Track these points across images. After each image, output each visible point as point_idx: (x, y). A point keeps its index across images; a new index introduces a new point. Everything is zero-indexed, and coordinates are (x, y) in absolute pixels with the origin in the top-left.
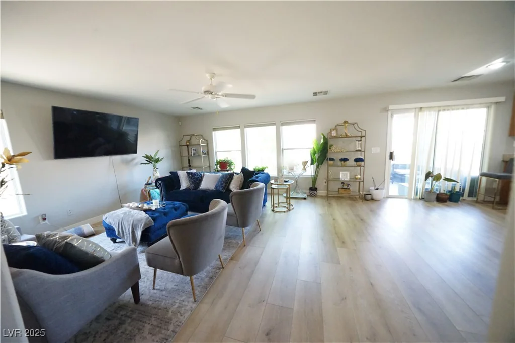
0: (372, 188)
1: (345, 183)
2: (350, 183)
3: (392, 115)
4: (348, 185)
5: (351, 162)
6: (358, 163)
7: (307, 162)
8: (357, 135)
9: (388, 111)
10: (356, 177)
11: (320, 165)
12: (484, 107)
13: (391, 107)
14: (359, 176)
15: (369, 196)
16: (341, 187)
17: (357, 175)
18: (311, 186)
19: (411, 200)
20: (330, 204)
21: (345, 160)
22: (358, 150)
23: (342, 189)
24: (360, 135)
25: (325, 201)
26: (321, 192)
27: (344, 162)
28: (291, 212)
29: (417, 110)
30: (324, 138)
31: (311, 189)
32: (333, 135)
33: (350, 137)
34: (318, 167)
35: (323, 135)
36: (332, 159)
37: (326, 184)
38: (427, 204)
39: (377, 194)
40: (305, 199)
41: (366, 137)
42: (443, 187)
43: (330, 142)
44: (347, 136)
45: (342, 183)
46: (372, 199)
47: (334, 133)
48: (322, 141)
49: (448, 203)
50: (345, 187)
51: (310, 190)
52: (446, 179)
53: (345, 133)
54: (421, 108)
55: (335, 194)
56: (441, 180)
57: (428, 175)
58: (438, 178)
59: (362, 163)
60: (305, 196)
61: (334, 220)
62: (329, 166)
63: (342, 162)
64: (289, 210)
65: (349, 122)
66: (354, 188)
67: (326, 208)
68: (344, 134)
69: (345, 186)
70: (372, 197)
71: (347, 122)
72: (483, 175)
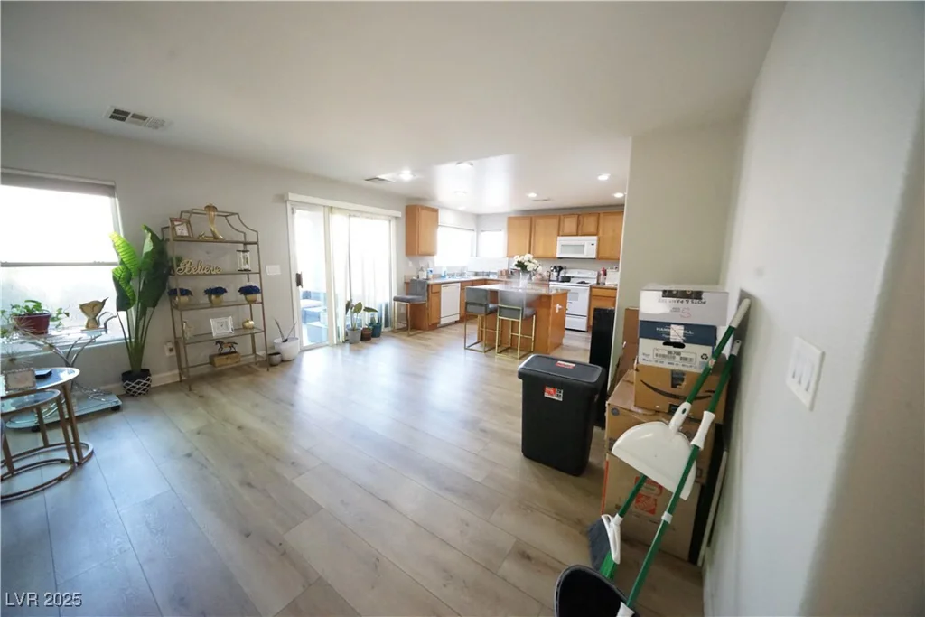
0: (278, 340)
1: (225, 341)
2: (235, 340)
3: (292, 209)
4: (232, 344)
5: (232, 295)
6: (249, 297)
7: (104, 302)
8: (235, 240)
9: (286, 202)
10: (247, 324)
11: (149, 310)
12: (385, 220)
13: (292, 196)
14: (251, 322)
15: (278, 356)
16: (217, 352)
17: (247, 321)
18: (127, 368)
19: (333, 346)
20: (201, 397)
21: (219, 291)
22: (245, 270)
23: (220, 354)
24: (243, 240)
25: (182, 394)
26: (163, 375)
27: (217, 297)
28: (90, 465)
29: (327, 209)
30: (154, 238)
31: (127, 376)
32: (179, 233)
33: (222, 241)
34: (141, 315)
35: (149, 230)
36: (185, 292)
37: (174, 353)
38: (354, 347)
39: (288, 350)
40: (116, 409)
41: (260, 243)
42: (365, 319)
43: (173, 250)
44: (215, 239)
45: (217, 343)
46: (283, 361)
47: (182, 230)
48: (148, 246)
49: (373, 339)
50: (226, 350)
51: (124, 380)
52: (368, 309)
53: (213, 233)
54: (331, 208)
55: (206, 369)
56: (362, 311)
57: (348, 306)
58: (358, 308)
59: (259, 296)
60: (114, 401)
61: (240, 428)
62: (175, 307)
63: (213, 297)
64: (79, 464)
65: (219, 210)
66: (243, 347)
67: (201, 410)
68: (211, 235)
69: (225, 348)
70: (282, 357)
71: (214, 208)
72: (396, 299)
